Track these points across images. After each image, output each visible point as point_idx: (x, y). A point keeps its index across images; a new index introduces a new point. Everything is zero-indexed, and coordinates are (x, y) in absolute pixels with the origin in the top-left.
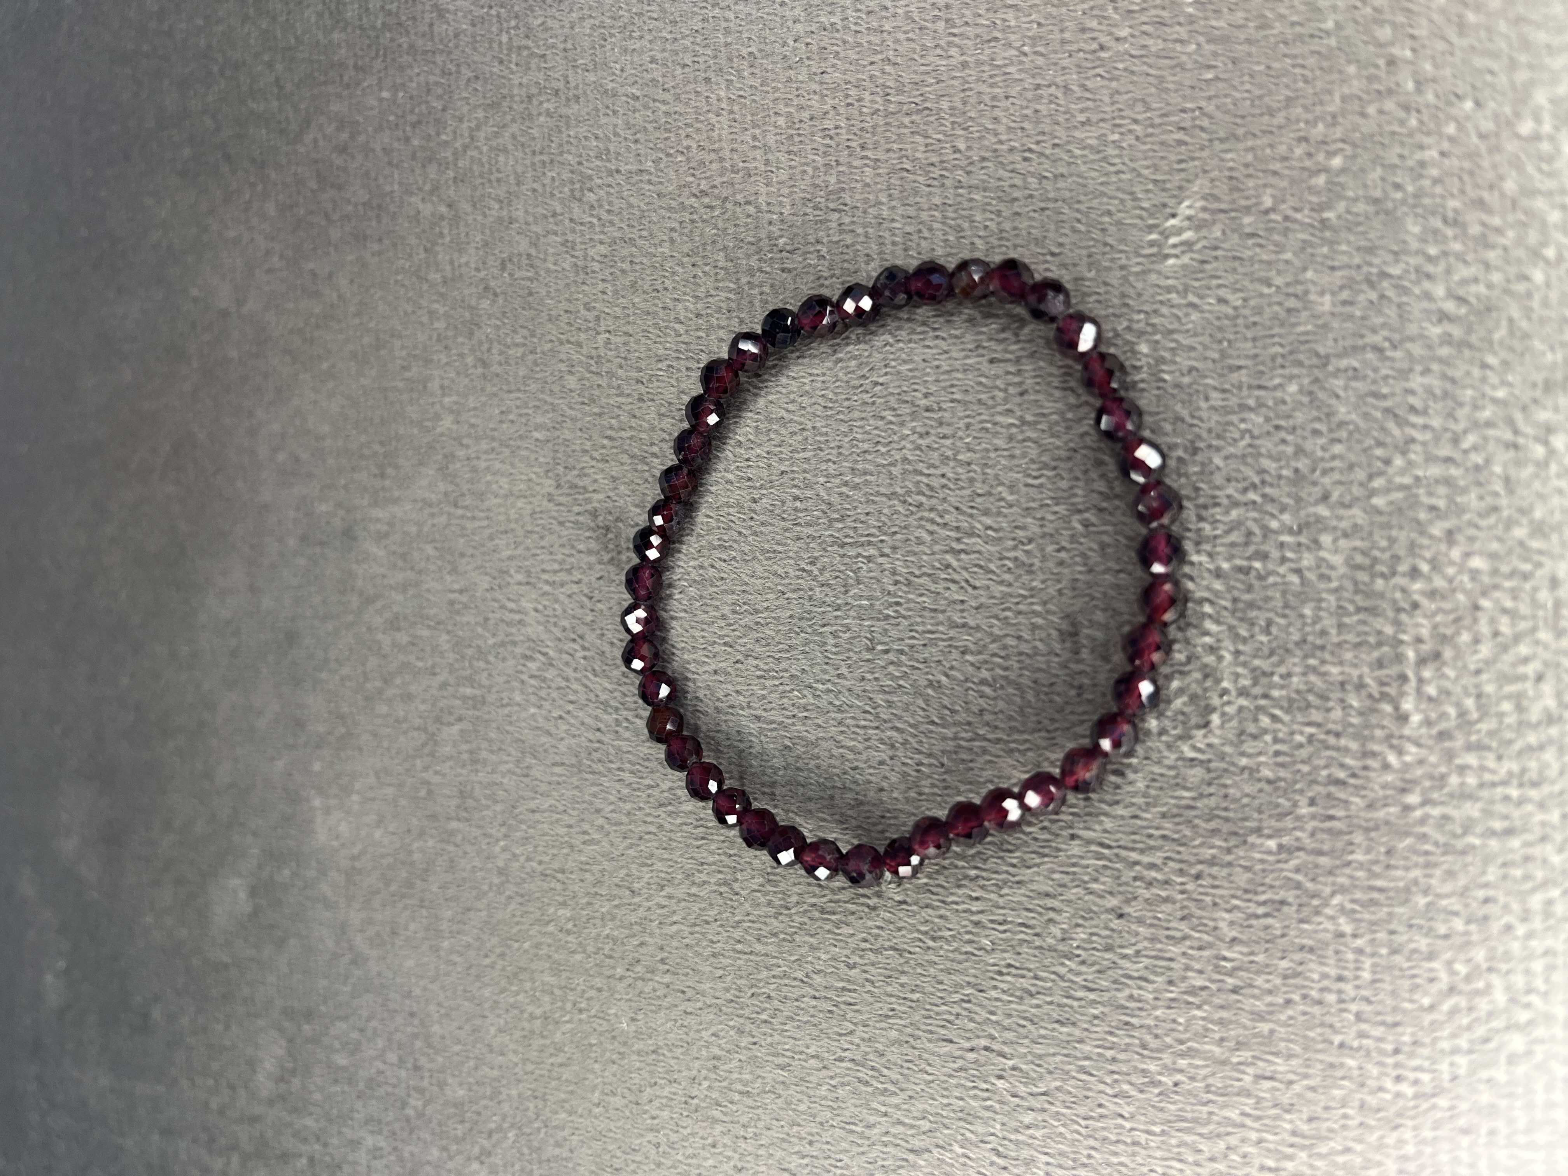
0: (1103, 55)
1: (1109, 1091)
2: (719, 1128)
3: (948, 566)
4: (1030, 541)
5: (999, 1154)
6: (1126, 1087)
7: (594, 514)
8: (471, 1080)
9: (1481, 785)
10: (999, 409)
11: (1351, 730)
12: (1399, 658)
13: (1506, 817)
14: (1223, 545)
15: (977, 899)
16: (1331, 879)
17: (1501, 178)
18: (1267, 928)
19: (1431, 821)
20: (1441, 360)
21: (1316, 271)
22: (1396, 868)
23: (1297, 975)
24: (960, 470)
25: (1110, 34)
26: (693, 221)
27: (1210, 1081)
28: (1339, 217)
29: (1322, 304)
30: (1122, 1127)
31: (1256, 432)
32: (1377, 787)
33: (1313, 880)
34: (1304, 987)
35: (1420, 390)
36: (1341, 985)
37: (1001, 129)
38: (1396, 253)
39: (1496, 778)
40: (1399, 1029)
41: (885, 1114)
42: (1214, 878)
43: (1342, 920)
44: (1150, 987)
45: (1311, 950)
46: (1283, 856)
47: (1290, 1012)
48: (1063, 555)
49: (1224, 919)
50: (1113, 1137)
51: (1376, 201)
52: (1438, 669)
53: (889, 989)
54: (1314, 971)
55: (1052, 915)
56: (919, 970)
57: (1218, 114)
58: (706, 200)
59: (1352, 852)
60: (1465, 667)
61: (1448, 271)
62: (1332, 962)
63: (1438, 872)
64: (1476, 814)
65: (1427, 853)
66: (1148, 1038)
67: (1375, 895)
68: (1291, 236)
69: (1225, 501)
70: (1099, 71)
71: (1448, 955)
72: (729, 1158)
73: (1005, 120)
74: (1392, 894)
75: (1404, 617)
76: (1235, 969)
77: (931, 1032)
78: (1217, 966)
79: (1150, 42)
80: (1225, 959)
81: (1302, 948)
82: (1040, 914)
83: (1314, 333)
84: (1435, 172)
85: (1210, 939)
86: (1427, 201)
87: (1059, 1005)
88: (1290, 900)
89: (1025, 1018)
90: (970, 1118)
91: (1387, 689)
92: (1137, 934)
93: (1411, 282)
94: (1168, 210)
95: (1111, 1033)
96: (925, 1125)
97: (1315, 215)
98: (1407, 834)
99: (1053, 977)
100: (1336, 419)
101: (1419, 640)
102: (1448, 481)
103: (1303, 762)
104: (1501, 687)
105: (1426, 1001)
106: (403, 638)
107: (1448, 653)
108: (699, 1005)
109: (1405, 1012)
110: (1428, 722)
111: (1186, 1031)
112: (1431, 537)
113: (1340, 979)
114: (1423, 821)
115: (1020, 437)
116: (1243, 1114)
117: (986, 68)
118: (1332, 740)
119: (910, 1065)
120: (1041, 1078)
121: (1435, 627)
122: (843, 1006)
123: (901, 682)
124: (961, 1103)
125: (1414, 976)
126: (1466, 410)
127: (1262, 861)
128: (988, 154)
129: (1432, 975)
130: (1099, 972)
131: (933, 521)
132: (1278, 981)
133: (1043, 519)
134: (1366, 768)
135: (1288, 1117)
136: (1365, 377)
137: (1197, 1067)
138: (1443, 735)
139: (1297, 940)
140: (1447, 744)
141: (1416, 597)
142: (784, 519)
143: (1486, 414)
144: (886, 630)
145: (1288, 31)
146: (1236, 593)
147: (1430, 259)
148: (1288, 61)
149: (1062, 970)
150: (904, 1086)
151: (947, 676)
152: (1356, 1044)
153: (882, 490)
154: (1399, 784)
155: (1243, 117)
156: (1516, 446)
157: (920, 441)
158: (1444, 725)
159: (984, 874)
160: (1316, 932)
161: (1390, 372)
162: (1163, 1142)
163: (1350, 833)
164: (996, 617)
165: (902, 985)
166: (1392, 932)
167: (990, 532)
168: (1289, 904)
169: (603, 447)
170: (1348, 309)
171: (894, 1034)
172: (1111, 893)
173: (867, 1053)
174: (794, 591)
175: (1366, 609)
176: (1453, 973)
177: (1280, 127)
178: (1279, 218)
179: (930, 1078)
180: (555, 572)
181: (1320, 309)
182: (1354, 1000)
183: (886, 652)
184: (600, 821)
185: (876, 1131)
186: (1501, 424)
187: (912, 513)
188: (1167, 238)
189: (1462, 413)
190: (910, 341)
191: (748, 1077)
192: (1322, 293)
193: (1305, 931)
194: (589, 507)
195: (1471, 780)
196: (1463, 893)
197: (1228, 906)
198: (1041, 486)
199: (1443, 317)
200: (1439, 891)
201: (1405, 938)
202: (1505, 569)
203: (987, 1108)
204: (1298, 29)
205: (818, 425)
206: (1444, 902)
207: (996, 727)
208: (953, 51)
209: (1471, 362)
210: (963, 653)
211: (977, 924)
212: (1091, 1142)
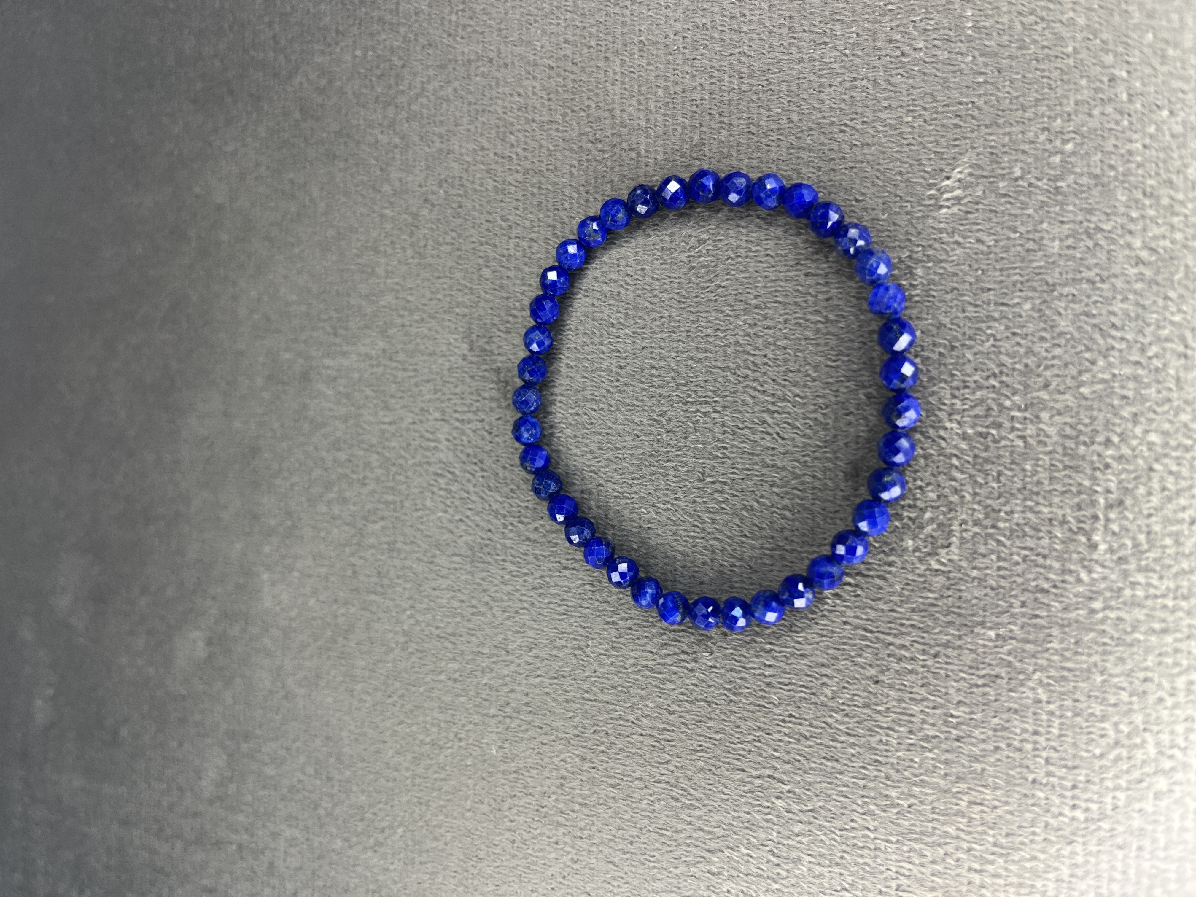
0: (904, 59)
1: (860, 810)
2: (562, 830)
3: (765, 422)
4: (827, 407)
5: (774, 854)
6: (872, 807)
7: (498, 371)
8: (371, 789)
9: (1147, 597)
10: (810, 310)
11: (1055, 554)
12: (1093, 503)
13: (1164, 621)
14: (969, 416)
15: (770, 666)
16: (1034, 660)
17: (1185, 166)
18: (984, 694)
19: (1109, 621)
20: (1135, 292)
21: (1049, 223)
22: (1082, 654)
23: (1005, 729)
24: (778, 353)
25: (910, 45)
26: (588, 160)
27: (936, 804)
28: (1069, 186)
29: (1053, 247)
30: (868, 837)
31: (998, 337)
32: (1071, 596)
33: (1021, 661)
34: (1009, 738)
35: (1120, 313)
36: (1037, 738)
37: (825, 108)
38: (1107, 214)
39: (1158, 593)
40: (1077, 771)
41: (690, 823)
42: (948, 657)
43: (1040, 690)
44: (895, 735)
45: (1016, 711)
46: (999, 643)
47: (998, 756)
48: (851, 418)
49: (953, 687)
50: (860, 844)
51: (1096, 177)
52: (1120, 513)
53: (699, 731)
54: (1017, 726)
55: (825, 680)
56: (723, 717)
57: (985, 107)
58: (600, 146)
59: (1050, 642)
60: (1140, 512)
61: (1144, 230)
62: (1030, 721)
63: (1112, 658)
64: (1142, 618)
65: (1105, 644)
66: (892, 772)
67: (1066, 673)
68: (1033, 197)
69: (973, 385)
70: (899, 71)
71: (1116, 719)
72: (568, 853)
73: (828, 102)
74: (1078, 673)
75: (1098, 474)
76: (958, 723)
77: (729, 763)
78: (946, 721)
79: (939, 53)
80: (952, 716)
81: (1009, 710)
82: (817, 679)
83: (1046, 268)
84: (1139, 159)
85: (942, 701)
86: (1132, 179)
87: (827, 747)
88: (1003, 675)
89: (800, 755)
90: (754, 828)
91: (1082, 525)
92: (888, 696)
93: (1117, 235)
94: (945, 174)
95: (864, 768)
96: (720, 832)
97: (1051, 183)
98: (1092, 630)
99: (823, 725)
100: (1057, 330)
101: (1108, 491)
102: (1136, 378)
103: (1018, 575)
104: (1165, 527)
105: (1098, 752)
106: (342, 456)
107: (1128, 502)
108: (553, 738)
109: (1082, 758)
110: (1111, 551)
111: (920, 767)
112: (1122, 418)
113: (1036, 733)
114: (1103, 621)
115: (824, 331)
116: (958, 829)
117: (817, 64)
118: (1040, 560)
119: (711, 787)
120: (809, 799)
121: (1121, 482)
122: (663, 742)
123: (723, 505)
124: (748, 816)
125: (1090, 733)
126: (1152, 328)
127: (984, 646)
128: (813, 126)
129: (1103, 733)
130: (858, 722)
131: (755, 389)
132: (990, 733)
133: (837, 391)
134: (1063, 581)
135: (991, 832)
136: (1081, 301)
137: (927, 794)
138: (1122, 560)
139: (1006, 704)
140: (1124, 567)
141: (1108, 460)
142: (642, 382)
143: (1165, 332)
144: (714, 467)
145: (1039, 51)
146: (976, 451)
147: (1132, 220)
148: (1038, 73)
149: (830, 721)
150: (706, 802)
151: (758, 502)
152: (1044, 781)
153: (718, 364)
154: (1088, 594)
155: (1003, 111)
156: (1186, 356)
157: (750, 330)
158: (1121, 553)
159: (776, 648)
160: (1020, 698)
161: (1100, 299)
162: (897, 849)
163: (1050, 628)
164: (798, 461)
165: (709, 728)
166: (1076, 701)
167: (797, 399)
168: (1002, 678)
169: (508, 322)
170: (1071, 252)
171: (700, 764)
172: (870, 665)
173: (678, 777)
174: (646, 435)
175: (1071, 467)
176: (1118, 731)
177: (1030, 120)
178: (1025, 184)
179: (726, 797)
180: (464, 412)
181: (1051, 250)
182: (1045, 748)
183: (713, 483)
184: (487, 599)
185: (682, 835)
186: (1176, 340)
187: (740, 382)
188: (942, 193)
189: (1148, 330)
190: (747, 257)
191: (587, 792)
192: (1053, 240)
193: (1013, 697)
194: (494, 366)
195: (1140, 593)
196: (1129, 674)
197: (957, 678)
198: (837, 367)
199: (1139, 261)
200: (1112, 672)
201: (1085, 705)
202: (1173, 443)
203: (768, 821)
204: (1047, 51)
205: (673, 314)
206: (1116, 680)
207: (792, 541)
208: (793, 50)
209: (1157, 294)
210: (771, 486)
211: (768, 685)
212: (844, 847)
